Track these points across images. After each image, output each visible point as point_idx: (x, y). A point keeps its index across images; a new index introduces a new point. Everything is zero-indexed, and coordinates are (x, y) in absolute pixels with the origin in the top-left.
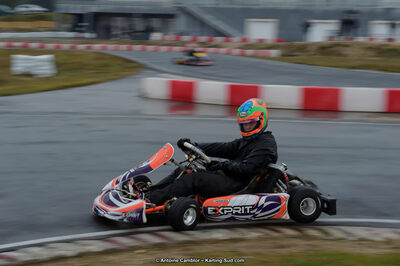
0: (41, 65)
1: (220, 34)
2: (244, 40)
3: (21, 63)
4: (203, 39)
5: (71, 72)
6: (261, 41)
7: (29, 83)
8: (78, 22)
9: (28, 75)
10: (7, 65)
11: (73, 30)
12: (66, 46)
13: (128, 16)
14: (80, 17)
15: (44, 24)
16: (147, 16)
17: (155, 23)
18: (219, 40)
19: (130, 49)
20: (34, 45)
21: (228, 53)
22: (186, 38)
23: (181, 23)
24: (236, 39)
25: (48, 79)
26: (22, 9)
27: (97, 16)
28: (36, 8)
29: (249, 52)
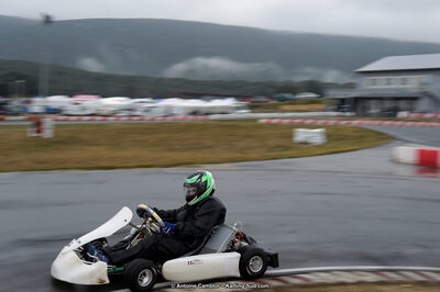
0: (315, 136)
3: (301, 135)
5: (338, 141)
7: (306, 149)
8: (341, 104)
9: (306, 143)
10: (291, 136)
12: (332, 122)
13: (380, 99)
14: (343, 101)
16: (397, 99)
20: (308, 122)
22: (428, 116)
23: (423, 105)
25: (320, 146)
27: (357, 100)
28: (312, 95)
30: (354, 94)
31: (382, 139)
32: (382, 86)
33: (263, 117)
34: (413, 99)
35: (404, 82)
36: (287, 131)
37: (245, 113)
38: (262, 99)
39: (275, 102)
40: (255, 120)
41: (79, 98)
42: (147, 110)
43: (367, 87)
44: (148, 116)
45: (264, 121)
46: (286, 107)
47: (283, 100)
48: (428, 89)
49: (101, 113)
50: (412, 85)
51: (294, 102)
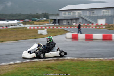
0: (44, 32)
2: (97, 24)
3: (40, 32)
4: (86, 24)
6: (101, 24)
8: (55, 21)
10: (37, 32)
11: (53, 24)
15: (46, 22)
16: (71, 19)
17: (74, 21)
18: (90, 24)
20: (44, 28)
23: (80, 20)
24: (95, 24)
25: (46, 35)
26: (41, 19)
27: (59, 20)
30: (58, 18)
31: (66, 32)
32: (67, 15)
33: (28, 26)
34: (77, 19)
36: (35, 31)
39: (32, 21)
40: (26, 28)
43: (62, 15)
45: (28, 28)
46: (35, 23)
47: (35, 21)
48: (82, 16)
50: (76, 15)
51: (38, 21)
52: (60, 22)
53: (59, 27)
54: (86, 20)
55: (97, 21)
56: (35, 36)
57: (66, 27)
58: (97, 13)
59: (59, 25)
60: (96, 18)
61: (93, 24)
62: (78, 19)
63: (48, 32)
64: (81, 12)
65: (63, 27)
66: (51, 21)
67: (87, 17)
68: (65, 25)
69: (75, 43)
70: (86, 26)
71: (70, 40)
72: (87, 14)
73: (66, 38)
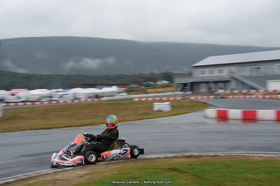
0: (165, 106)
1: (253, 88)
2: (266, 91)
3: (157, 106)
4: (244, 91)
5: (177, 109)
6: (275, 91)
8: (184, 87)
9: (161, 111)
10: (152, 107)
11: (182, 91)
12: (179, 98)
13: (207, 82)
14: (185, 85)
15: (168, 89)
16: (216, 82)
17: (221, 85)
18: (253, 91)
19: (208, 98)
20: (164, 99)
21: (257, 97)
22: (236, 92)
23: (233, 84)
24: (262, 91)
25: (168, 112)
26: (159, 83)
27: (192, 84)
28: (166, 82)
29: (268, 96)
30: (191, 80)
31: (205, 105)
32: (208, 75)
33: (136, 97)
34: (226, 82)
35: (220, 72)
36: (149, 105)
37: (125, 95)
38: (135, 86)
39: (143, 87)
40: (132, 99)
41: (13, 91)
42: (61, 97)
43: (198, 76)
44: (62, 101)
45: (136, 100)
46: (149, 90)
47: (148, 86)
48: (235, 75)
49: (31, 100)
50: (225, 73)
51: (155, 87)
52: (195, 87)
53: (193, 98)
54: (244, 84)
55: (265, 85)
56: (149, 114)
57: (205, 97)
58: (265, 70)
59: (193, 93)
60: (263, 80)
61: (257, 90)
62: (228, 81)
63: (172, 106)
64: (233, 69)
65: (199, 97)
66: (178, 87)
67: (247, 78)
68: (204, 94)
69: (223, 126)
70: (245, 94)
71: (214, 122)
72: (246, 71)
73: (206, 117)
